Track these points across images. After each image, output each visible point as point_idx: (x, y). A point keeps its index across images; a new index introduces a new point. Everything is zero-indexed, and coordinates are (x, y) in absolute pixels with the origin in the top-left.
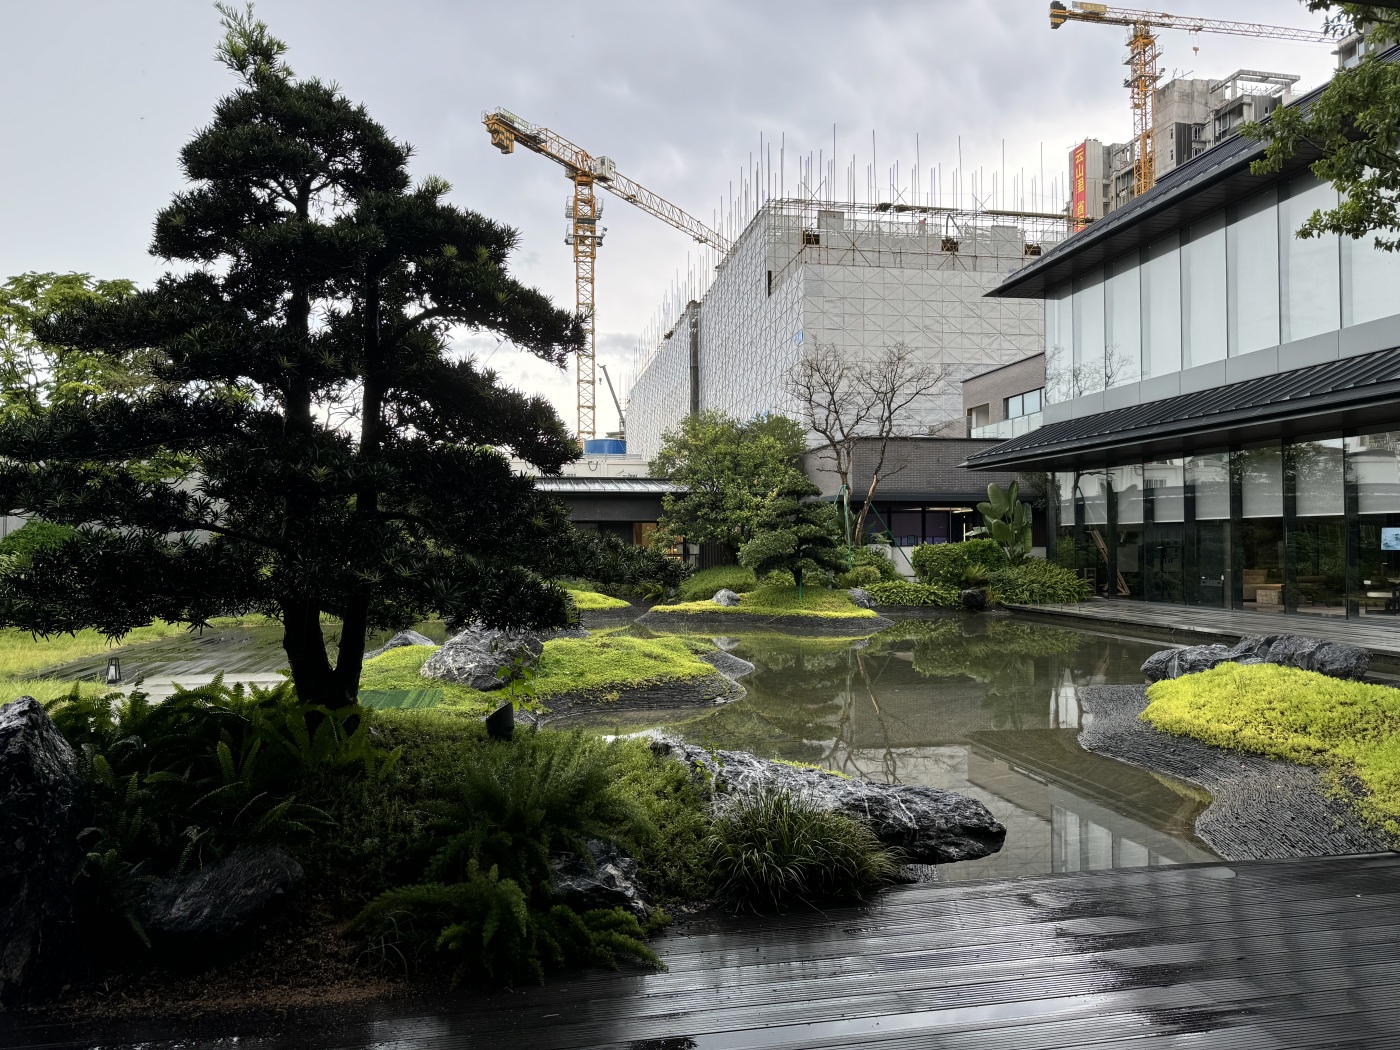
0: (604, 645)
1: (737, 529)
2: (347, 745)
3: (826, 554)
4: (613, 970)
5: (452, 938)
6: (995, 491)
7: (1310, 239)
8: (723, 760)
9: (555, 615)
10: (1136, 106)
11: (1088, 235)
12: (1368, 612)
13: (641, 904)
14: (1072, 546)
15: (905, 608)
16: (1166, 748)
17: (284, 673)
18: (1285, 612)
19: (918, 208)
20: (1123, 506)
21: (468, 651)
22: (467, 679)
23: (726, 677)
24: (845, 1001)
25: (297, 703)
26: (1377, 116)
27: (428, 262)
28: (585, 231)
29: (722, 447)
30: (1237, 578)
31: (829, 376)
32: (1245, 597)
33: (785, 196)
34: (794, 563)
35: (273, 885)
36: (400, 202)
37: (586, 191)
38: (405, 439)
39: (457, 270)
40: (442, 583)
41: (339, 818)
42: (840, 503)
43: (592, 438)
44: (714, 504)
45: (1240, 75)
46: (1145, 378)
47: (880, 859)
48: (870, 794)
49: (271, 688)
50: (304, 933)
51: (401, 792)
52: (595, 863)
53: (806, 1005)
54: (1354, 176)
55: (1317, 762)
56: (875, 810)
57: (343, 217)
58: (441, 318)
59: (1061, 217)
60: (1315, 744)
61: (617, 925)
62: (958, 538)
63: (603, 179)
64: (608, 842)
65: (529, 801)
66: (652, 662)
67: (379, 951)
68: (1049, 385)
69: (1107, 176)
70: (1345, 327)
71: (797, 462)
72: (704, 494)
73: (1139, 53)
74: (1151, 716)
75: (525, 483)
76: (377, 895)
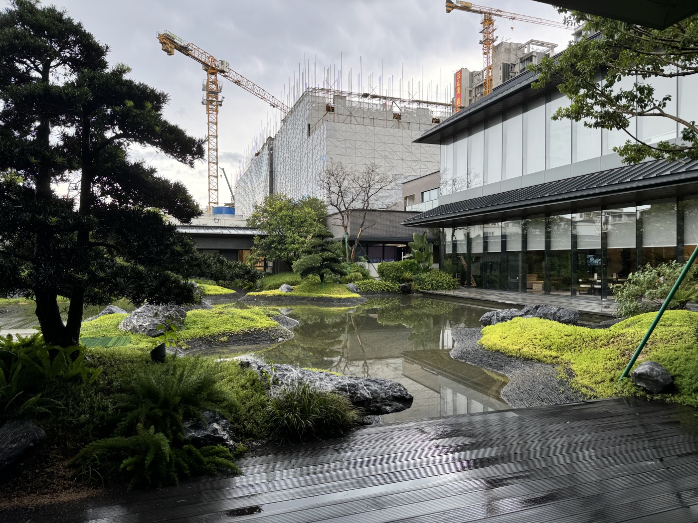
0: (220, 313)
1: (292, 254)
2: (72, 367)
3: (336, 266)
4: (216, 476)
5: (130, 464)
6: (416, 237)
7: (557, 120)
8: (277, 369)
9: (187, 297)
10: (485, 53)
11: (461, 114)
12: (580, 294)
13: (231, 442)
14: (450, 263)
15: (374, 293)
16: (489, 357)
17: (37, 328)
18: (545, 294)
19: (383, 97)
20: (474, 245)
21: (144, 316)
22: (144, 331)
23: (284, 328)
24: (331, 484)
25: (44, 345)
26: (586, 65)
27: (118, 109)
28: (213, 99)
29: (284, 212)
30: (524, 278)
31: (338, 178)
32: (528, 287)
33: (317, 86)
34: (320, 271)
35: (27, 441)
36: (102, 76)
37: (213, 77)
38: (104, 204)
39: (134, 114)
40: (122, 280)
41: (67, 405)
42: (344, 241)
43: (216, 206)
44: (280, 241)
45: (531, 42)
46: (485, 184)
47: (353, 414)
48: (349, 382)
49: (29, 337)
50: (46, 466)
51: (103, 390)
52: (207, 423)
53: (313, 487)
54: (576, 92)
55: (554, 362)
56: (351, 390)
57: (69, 82)
58: (125, 139)
59: (449, 105)
60: (554, 354)
61: (218, 453)
62: (399, 259)
63: (222, 71)
64: (214, 412)
65: (172, 393)
66: (245, 321)
67: (88, 473)
68: (442, 187)
69: (471, 87)
70: (573, 162)
71: (322, 221)
72: (275, 236)
73: (486, 28)
74: (483, 342)
75: (172, 228)
76: (88, 444)
